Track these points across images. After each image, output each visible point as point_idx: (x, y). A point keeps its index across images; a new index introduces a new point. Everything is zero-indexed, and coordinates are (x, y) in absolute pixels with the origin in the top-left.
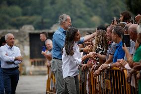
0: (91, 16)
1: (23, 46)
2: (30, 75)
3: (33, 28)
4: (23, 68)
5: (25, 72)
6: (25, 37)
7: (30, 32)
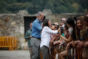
0: (72, 3)
1: (19, 26)
2: (25, 50)
3: (27, 13)
4: (19, 44)
5: (20, 47)
6: (21, 20)
7: (25, 15)
